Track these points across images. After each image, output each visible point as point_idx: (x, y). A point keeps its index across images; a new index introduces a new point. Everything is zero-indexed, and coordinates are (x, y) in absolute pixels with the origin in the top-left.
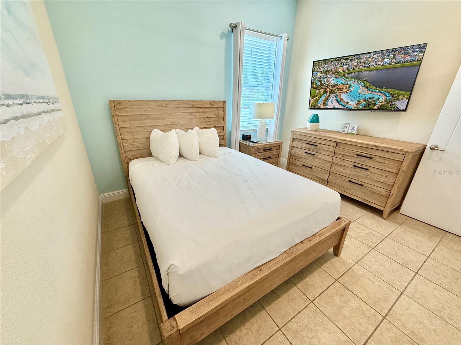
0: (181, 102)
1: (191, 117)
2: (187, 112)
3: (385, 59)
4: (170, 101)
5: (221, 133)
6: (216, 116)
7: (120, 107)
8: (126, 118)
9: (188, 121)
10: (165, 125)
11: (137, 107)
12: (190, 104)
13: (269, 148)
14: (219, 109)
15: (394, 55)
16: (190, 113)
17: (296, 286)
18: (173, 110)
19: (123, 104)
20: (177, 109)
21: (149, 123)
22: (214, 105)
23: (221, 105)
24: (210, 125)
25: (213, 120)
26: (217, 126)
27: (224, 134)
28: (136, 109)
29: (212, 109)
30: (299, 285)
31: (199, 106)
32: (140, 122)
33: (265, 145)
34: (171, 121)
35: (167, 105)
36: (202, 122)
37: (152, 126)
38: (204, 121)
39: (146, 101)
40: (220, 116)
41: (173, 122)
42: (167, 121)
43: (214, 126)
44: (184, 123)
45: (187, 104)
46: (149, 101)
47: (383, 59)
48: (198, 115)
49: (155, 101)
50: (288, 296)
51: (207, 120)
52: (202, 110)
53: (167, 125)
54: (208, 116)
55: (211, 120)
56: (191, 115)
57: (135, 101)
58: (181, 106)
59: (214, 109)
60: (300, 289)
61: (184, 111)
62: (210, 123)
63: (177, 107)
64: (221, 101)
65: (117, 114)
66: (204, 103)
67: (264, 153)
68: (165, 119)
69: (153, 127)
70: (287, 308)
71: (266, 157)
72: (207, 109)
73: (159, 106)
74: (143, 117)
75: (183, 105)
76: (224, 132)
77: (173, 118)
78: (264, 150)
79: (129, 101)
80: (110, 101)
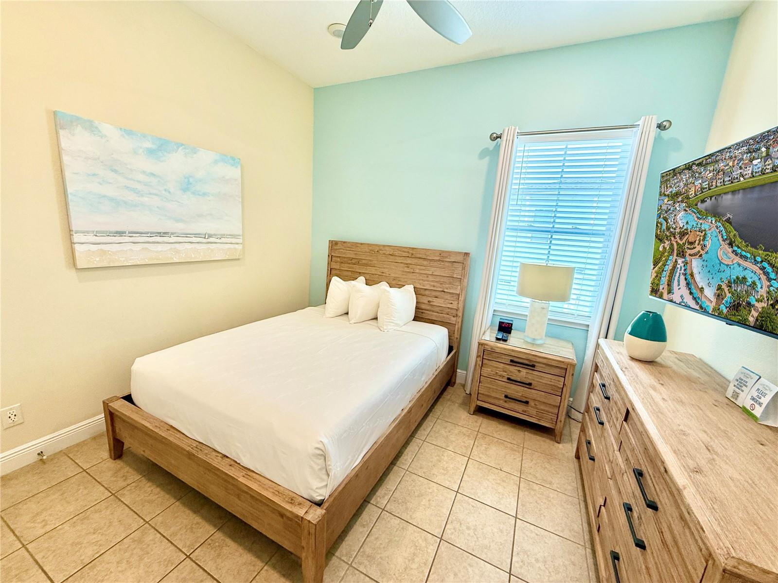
0: (397, 248)
1: (406, 269)
2: (403, 262)
3: (754, 159)
4: (384, 246)
5: (451, 303)
6: (448, 275)
7: (336, 247)
8: (339, 259)
9: (403, 275)
10: (373, 274)
11: (349, 249)
12: (408, 252)
14: (456, 265)
15: (768, 148)
16: (407, 264)
17: (217, 531)
18: (386, 257)
19: (338, 245)
20: (391, 257)
21: (357, 268)
22: (446, 257)
23: (459, 258)
24: (434, 286)
25: (442, 280)
26: (446, 290)
27: (458, 307)
28: (348, 251)
29: (442, 263)
30: (219, 536)
31: (421, 256)
32: (348, 265)
34: (381, 271)
35: (380, 250)
36: (422, 280)
37: (360, 273)
38: (426, 279)
39: (359, 243)
40: (455, 276)
41: (383, 273)
42: (376, 269)
43: (442, 290)
44: (396, 276)
45: (405, 252)
46: (362, 244)
47: (751, 160)
48: (419, 269)
49: (368, 244)
50: (198, 523)
51: (431, 278)
52: (425, 263)
53: (376, 274)
54: (432, 273)
55: (438, 280)
56: (408, 267)
57: (349, 243)
58: (396, 253)
59: (447, 264)
60: (211, 538)
61: (399, 260)
62: (435, 284)
63: (391, 254)
64: (460, 253)
65: (332, 254)
66: (429, 253)
67: (513, 369)
68: (374, 267)
69: (360, 274)
71: (519, 380)
72: (435, 262)
73: (371, 250)
74: (353, 261)
75: (399, 252)
76: (458, 303)
77: (384, 268)
78: (512, 361)
79: (344, 242)
80: (329, 241)
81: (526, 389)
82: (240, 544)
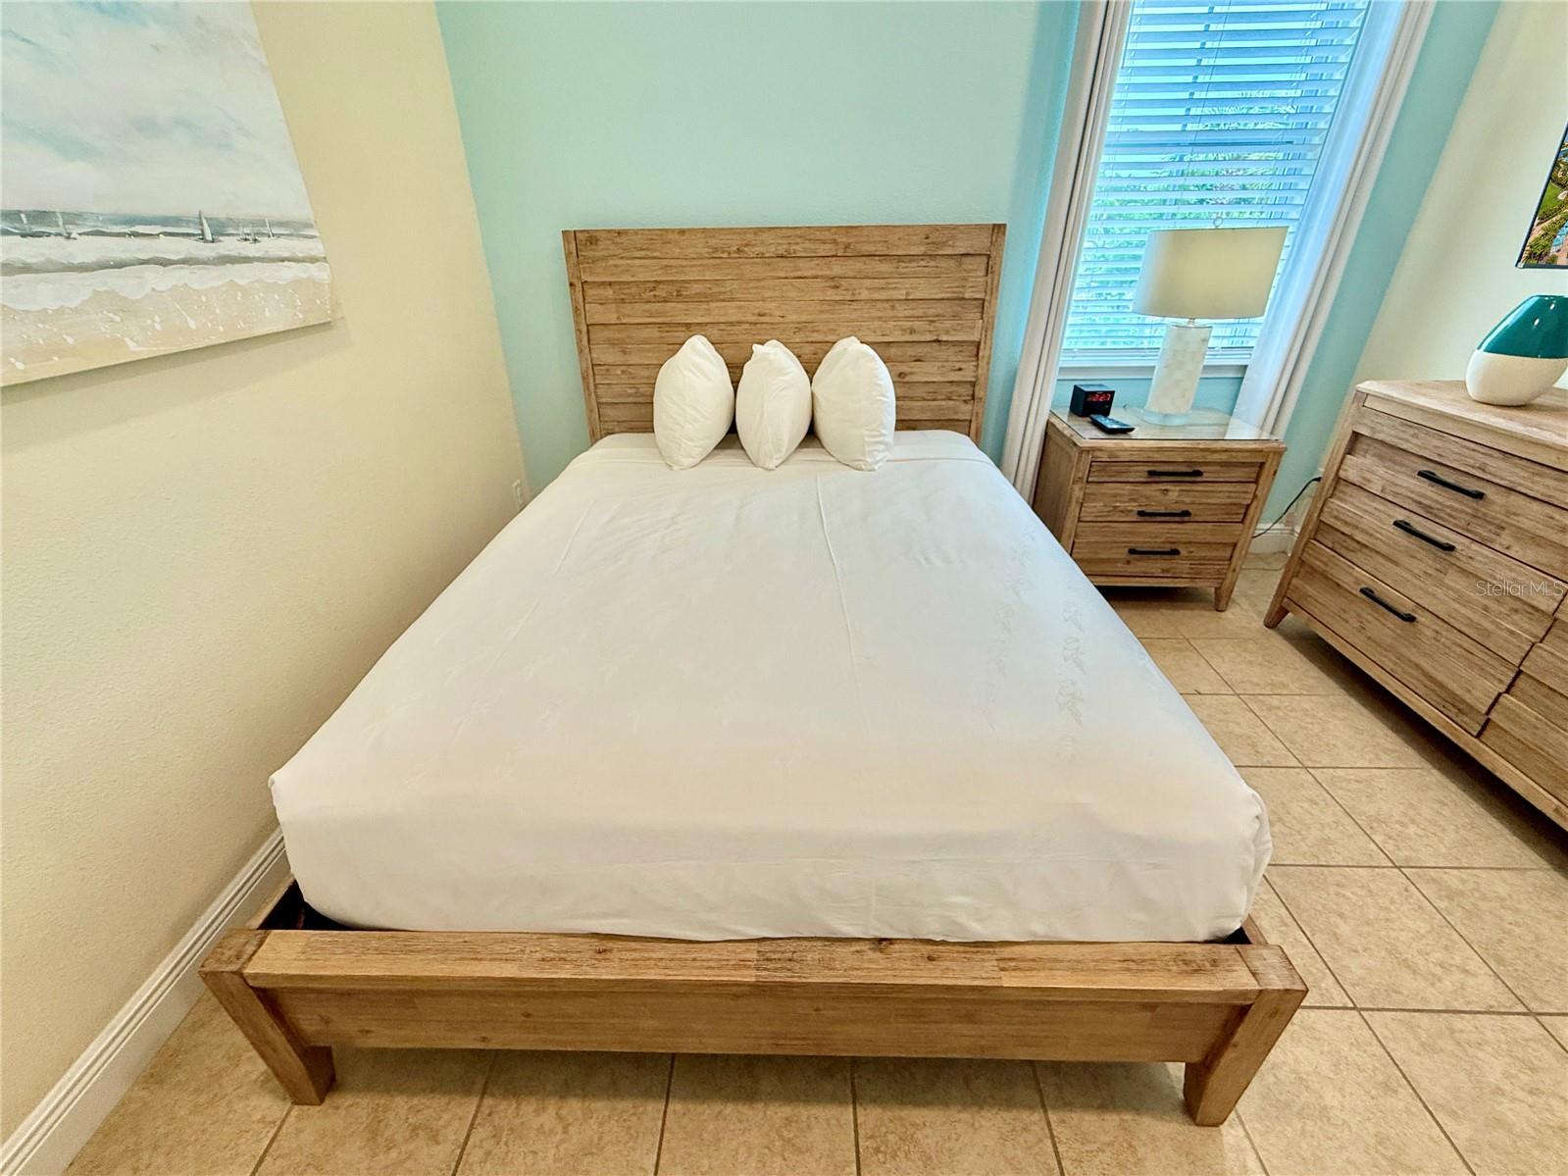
0: (799, 232)
1: (832, 295)
2: (820, 273)
4: (758, 231)
5: (960, 369)
6: (948, 295)
7: (591, 254)
8: (609, 292)
9: (822, 312)
10: (732, 324)
11: (643, 253)
12: (835, 242)
13: (1184, 469)
14: (968, 263)
16: (833, 278)
17: (855, 1109)
18: (769, 264)
19: (602, 245)
20: (782, 263)
21: (677, 312)
22: (944, 244)
23: (980, 243)
24: (912, 331)
25: (932, 311)
26: (944, 338)
27: (976, 377)
28: (637, 262)
29: (932, 263)
30: (871, 1116)
31: (871, 249)
32: (647, 306)
33: (1160, 450)
34: (757, 311)
35: (746, 245)
36: (880, 318)
37: (688, 325)
38: (891, 313)
39: (673, 231)
40: (967, 296)
41: (760, 315)
42: (740, 308)
43: (935, 338)
44: (804, 317)
45: (824, 242)
46: (682, 232)
48: (867, 289)
49: (704, 230)
50: (788, 1121)
51: (903, 310)
52: (884, 267)
53: (740, 323)
54: (907, 294)
55: (920, 312)
56: (836, 287)
57: (636, 232)
58: (799, 249)
59: (944, 264)
60: (861, 1132)
61: (807, 268)
62: (916, 324)
63: (781, 251)
64: (980, 227)
65: (584, 278)
66: (896, 237)
67: (1152, 490)
68: (732, 300)
69: (690, 329)
70: (741, 1158)
71: (1163, 511)
72: (911, 261)
73: (716, 250)
74: (661, 293)
75: (807, 245)
76: (977, 366)
77: (764, 300)
78: (1151, 473)
79: (619, 233)
80: (564, 233)
81: (1174, 526)
82: (945, 1103)
